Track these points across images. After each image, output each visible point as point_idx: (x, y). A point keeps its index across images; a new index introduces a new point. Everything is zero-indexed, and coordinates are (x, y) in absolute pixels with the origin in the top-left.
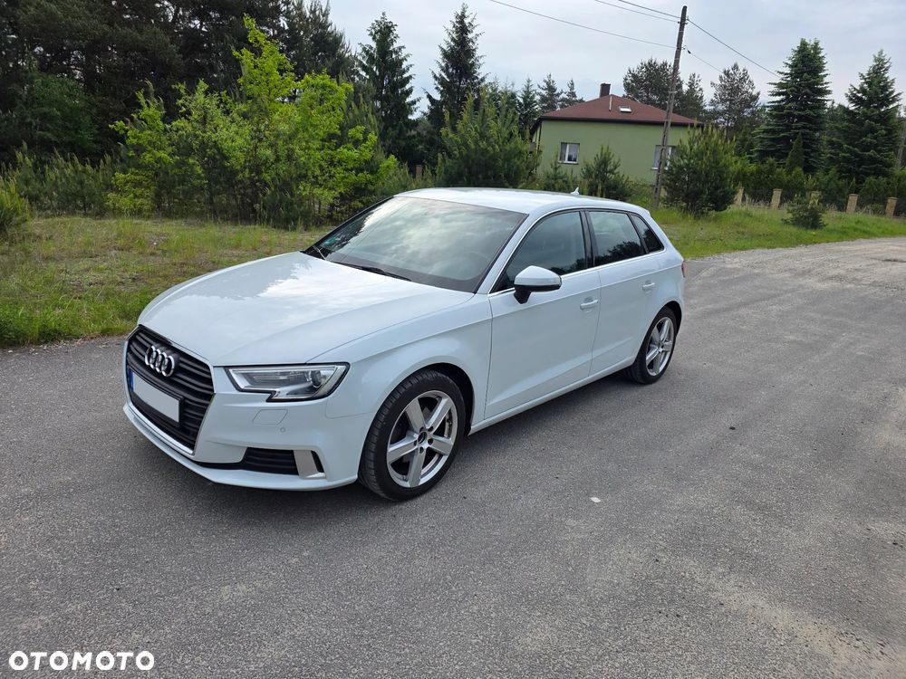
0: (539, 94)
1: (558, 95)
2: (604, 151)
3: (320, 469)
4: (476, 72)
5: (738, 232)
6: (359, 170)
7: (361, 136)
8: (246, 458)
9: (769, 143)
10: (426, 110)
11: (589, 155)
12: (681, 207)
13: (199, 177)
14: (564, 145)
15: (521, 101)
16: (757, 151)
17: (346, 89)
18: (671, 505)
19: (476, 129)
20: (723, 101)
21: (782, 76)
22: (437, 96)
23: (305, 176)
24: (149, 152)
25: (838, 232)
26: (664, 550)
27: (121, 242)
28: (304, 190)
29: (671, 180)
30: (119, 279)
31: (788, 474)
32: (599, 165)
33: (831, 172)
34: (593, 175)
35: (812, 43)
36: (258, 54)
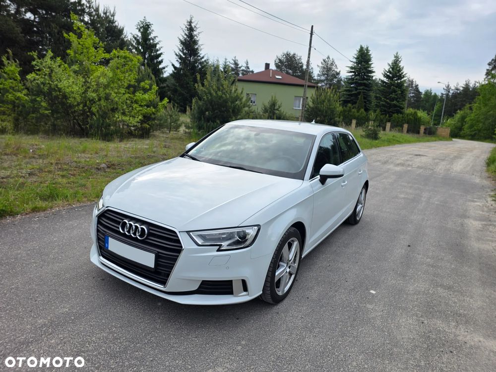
0: (230, 66)
1: (240, 68)
2: (273, 99)
3: (246, 290)
4: (199, 53)
6: (148, 106)
8: (200, 287)
9: (348, 97)
10: (172, 73)
15: (222, 70)
16: (342, 100)
17: (139, 59)
18: (409, 291)
19: (215, 84)
20: (324, 75)
21: (352, 63)
22: (178, 65)
23: (117, 109)
24: (11, 93)
25: (387, 141)
26: (422, 316)
27: (9, 150)
28: (118, 118)
32: (271, 106)
33: (377, 111)
34: (269, 111)
35: (365, 47)
36: (80, 36)
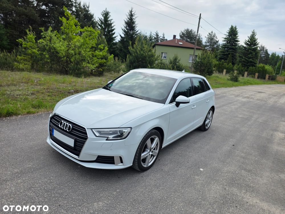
0: (154, 37)
1: (159, 37)
2: (176, 56)
3: (122, 162)
4: (135, 29)
5: (216, 82)
6: (102, 59)
8: (97, 159)
9: (222, 55)
10: (120, 40)
11: (171, 57)
14: (162, 53)
15: (149, 38)
16: (219, 58)
17: (98, 32)
18: (224, 171)
19: (140, 47)
20: (208, 42)
21: (226, 36)
22: (123, 36)
23: (84, 60)
24: (30, 49)
25: (243, 83)
26: (226, 185)
27: (24, 81)
28: (85, 65)
29: (196, 66)
30: (27, 94)
31: (253, 160)
32: (174, 60)
33: (239, 65)
34: (172, 63)
35: (235, 26)
36: (68, 19)
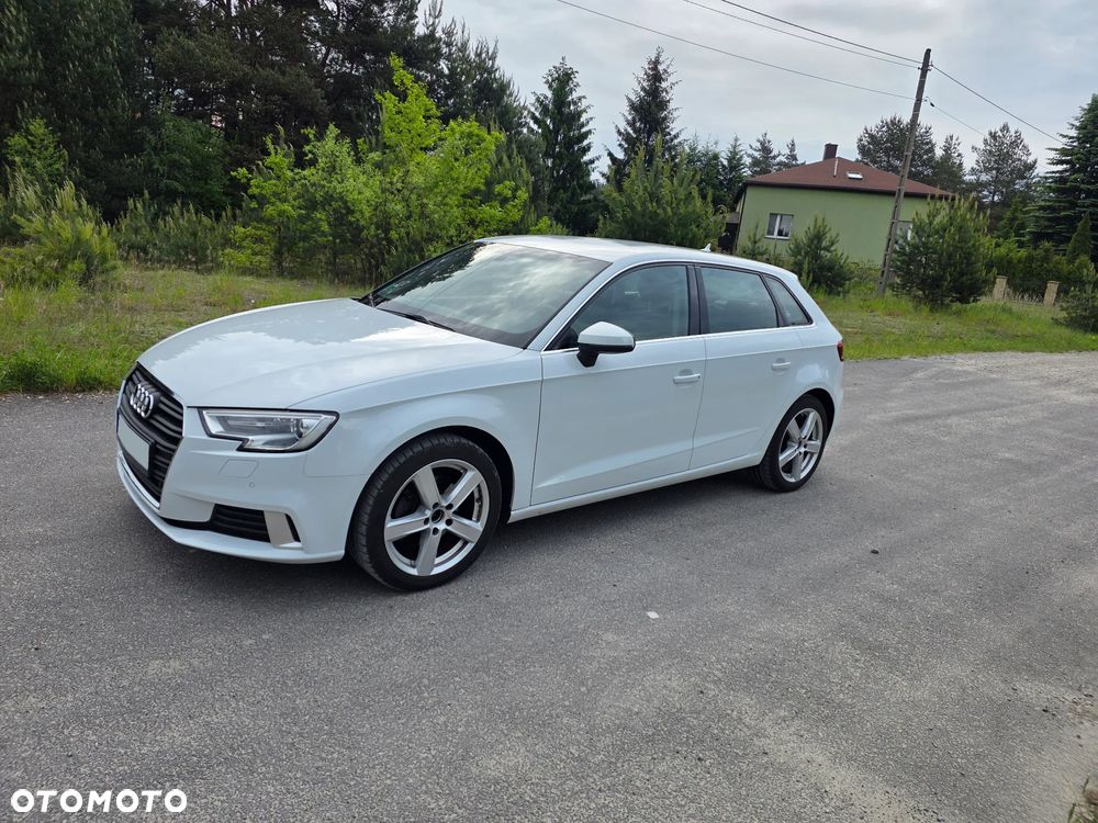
0: (749, 156)
1: (774, 157)
2: (819, 223)
3: (297, 538)
4: (668, 127)
5: (988, 331)
7: (509, 193)
8: (214, 517)
9: (1046, 223)
10: (606, 170)
11: (801, 229)
12: (915, 296)
13: (324, 234)
14: (773, 216)
15: (725, 163)
16: (1029, 233)
17: (496, 138)
18: (752, 630)
19: (645, 188)
21: (1065, 140)
22: (620, 155)
23: (438, 236)
24: (273, 204)
26: (717, 682)
27: (215, 298)
29: (903, 262)
31: (928, 612)
32: (812, 241)
36: (403, 97)
